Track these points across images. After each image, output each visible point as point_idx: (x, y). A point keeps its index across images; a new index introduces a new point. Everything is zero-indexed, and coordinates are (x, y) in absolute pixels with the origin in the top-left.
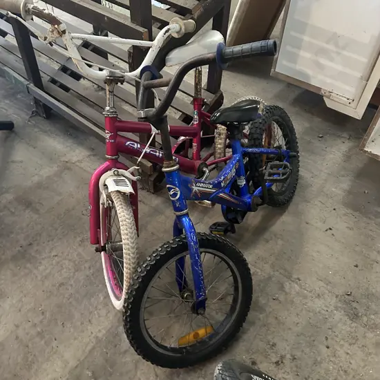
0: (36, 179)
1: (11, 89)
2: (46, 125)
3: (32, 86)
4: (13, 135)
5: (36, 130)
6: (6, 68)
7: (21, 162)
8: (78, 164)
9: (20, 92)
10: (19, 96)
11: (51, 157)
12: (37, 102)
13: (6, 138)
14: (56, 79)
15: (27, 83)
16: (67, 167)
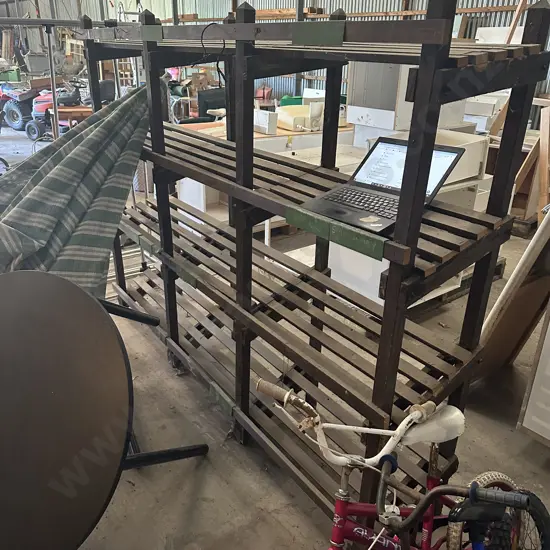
0: (227, 528)
1: (207, 398)
2: (242, 454)
3: (238, 409)
4: (205, 462)
5: (230, 458)
6: (212, 383)
7: (213, 501)
8: (273, 514)
9: (215, 404)
10: (214, 409)
11: (245, 502)
12: (238, 426)
13: (198, 467)
14: (264, 403)
15: (233, 404)
16: (262, 517)
